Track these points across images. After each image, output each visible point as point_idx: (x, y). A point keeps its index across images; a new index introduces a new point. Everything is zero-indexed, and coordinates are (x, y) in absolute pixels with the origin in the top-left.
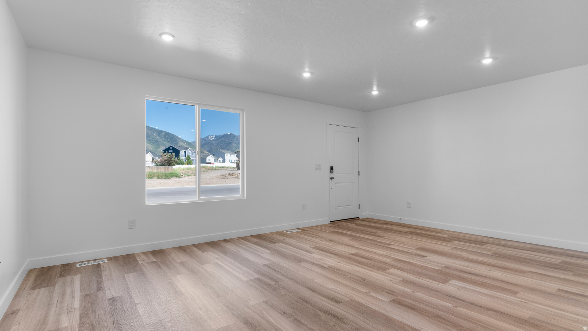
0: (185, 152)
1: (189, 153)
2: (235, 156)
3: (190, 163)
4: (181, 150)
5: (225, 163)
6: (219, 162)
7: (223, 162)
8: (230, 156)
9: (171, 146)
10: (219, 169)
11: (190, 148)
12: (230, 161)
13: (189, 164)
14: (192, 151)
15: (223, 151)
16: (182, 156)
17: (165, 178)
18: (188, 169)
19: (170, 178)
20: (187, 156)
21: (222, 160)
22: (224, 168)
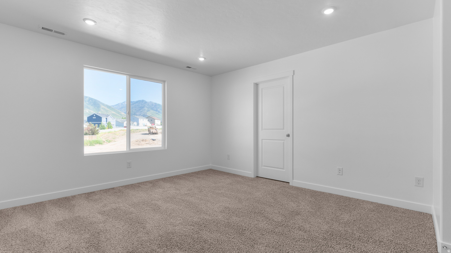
0: (106, 118)
1: (110, 119)
2: (147, 120)
3: (110, 127)
4: (103, 117)
5: (139, 126)
6: (134, 125)
7: (137, 126)
8: (143, 120)
9: (95, 114)
10: (134, 131)
11: (110, 116)
12: (143, 124)
13: (109, 129)
14: (112, 118)
15: (137, 117)
16: (104, 122)
17: (90, 145)
18: (109, 133)
19: (94, 145)
20: (108, 122)
21: (137, 124)
22: (138, 131)
